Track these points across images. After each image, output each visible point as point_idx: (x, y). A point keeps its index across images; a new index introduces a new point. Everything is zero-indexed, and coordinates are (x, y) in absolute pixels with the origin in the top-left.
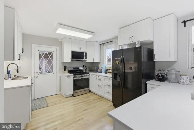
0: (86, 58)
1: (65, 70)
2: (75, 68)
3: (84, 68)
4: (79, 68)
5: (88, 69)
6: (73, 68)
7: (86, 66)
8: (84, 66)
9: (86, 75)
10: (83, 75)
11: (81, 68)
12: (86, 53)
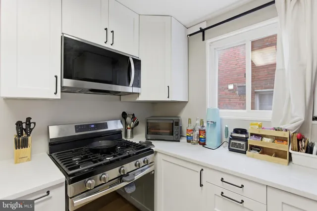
0: (137, 84)
1: (21, 143)
2: (87, 127)
3: (126, 124)
4: (105, 126)
5: (142, 128)
6: (78, 128)
7: (134, 117)
8: (124, 115)
9: (141, 160)
10: (129, 167)
11: (115, 125)
12: (138, 62)
